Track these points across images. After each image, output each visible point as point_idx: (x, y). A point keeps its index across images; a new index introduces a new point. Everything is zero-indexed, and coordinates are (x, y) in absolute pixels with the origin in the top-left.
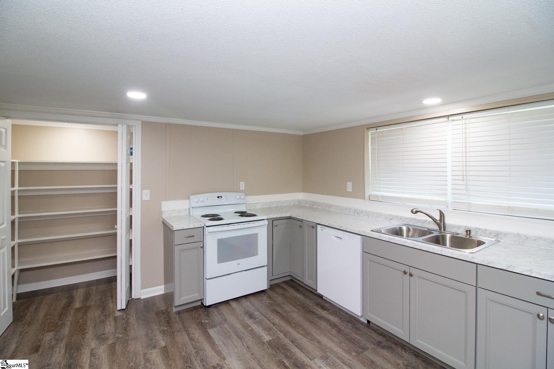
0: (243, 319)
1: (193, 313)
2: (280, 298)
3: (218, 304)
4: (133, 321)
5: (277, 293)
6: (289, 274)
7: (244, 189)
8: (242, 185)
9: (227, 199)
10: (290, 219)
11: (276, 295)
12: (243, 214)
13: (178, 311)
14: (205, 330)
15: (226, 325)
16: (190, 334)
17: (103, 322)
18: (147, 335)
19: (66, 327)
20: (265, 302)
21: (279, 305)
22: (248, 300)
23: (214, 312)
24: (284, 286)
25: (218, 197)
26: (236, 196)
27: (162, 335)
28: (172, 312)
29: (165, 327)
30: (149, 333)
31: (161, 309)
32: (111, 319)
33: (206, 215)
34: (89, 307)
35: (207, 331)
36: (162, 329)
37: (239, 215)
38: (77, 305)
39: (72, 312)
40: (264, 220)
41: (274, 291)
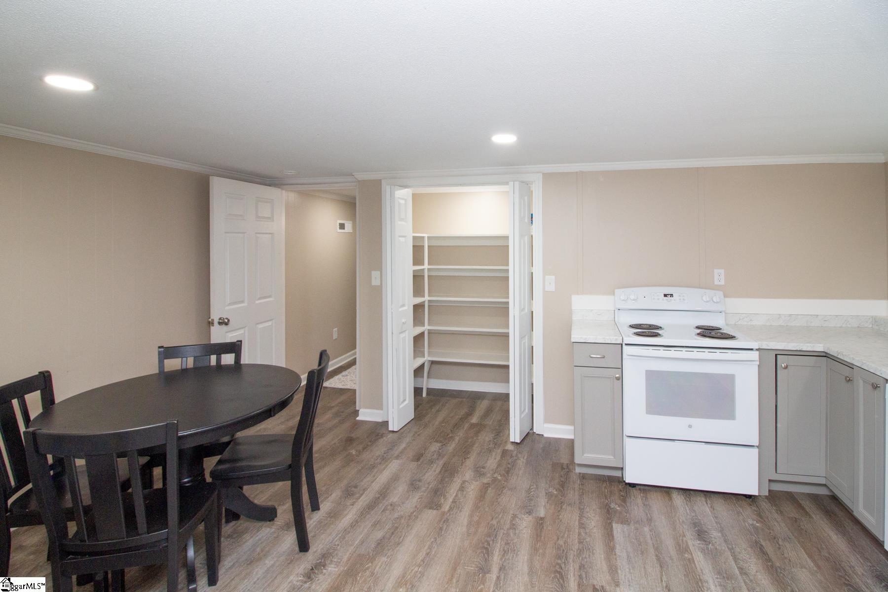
0: (683, 532)
1: (604, 485)
2: (783, 525)
3: (650, 488)
4: (521, 464)
5: (781, 512)
6: (824, 483)
7: (722, 283)
8: (719, 276)
9: (684, 300)
10: (825, 358)
11: (776, 516)
12: (707, 332)
13: (583, 474)
14: (608, 521)
15: (646, 529)
16: (584, 517)
17: (490, 451)
18: (529, 491)
19: (453, 443)
20: (744, 521)
21: (775, 538)
22: (709, 502)
23: (637, 499)
24: (807, 505)
25: (665, 295)
26: (702, 297)
27: (547, 500)
28: (574, 471)
29: (555, 490)
30: (532, 489)
31: (562, 461)
32: (499, 451)
33: (636, 325)
34: (485, 426)
35: (610, 524)
36: (550, 491)
37: (698, 334)
38: (474, 420)
39: (466, 426)
40: (752, 349)
41: (776, 505)
